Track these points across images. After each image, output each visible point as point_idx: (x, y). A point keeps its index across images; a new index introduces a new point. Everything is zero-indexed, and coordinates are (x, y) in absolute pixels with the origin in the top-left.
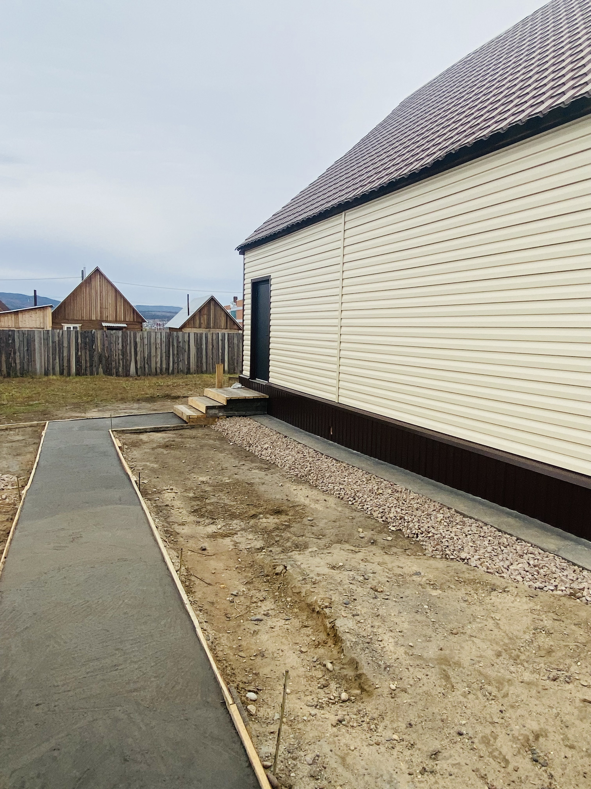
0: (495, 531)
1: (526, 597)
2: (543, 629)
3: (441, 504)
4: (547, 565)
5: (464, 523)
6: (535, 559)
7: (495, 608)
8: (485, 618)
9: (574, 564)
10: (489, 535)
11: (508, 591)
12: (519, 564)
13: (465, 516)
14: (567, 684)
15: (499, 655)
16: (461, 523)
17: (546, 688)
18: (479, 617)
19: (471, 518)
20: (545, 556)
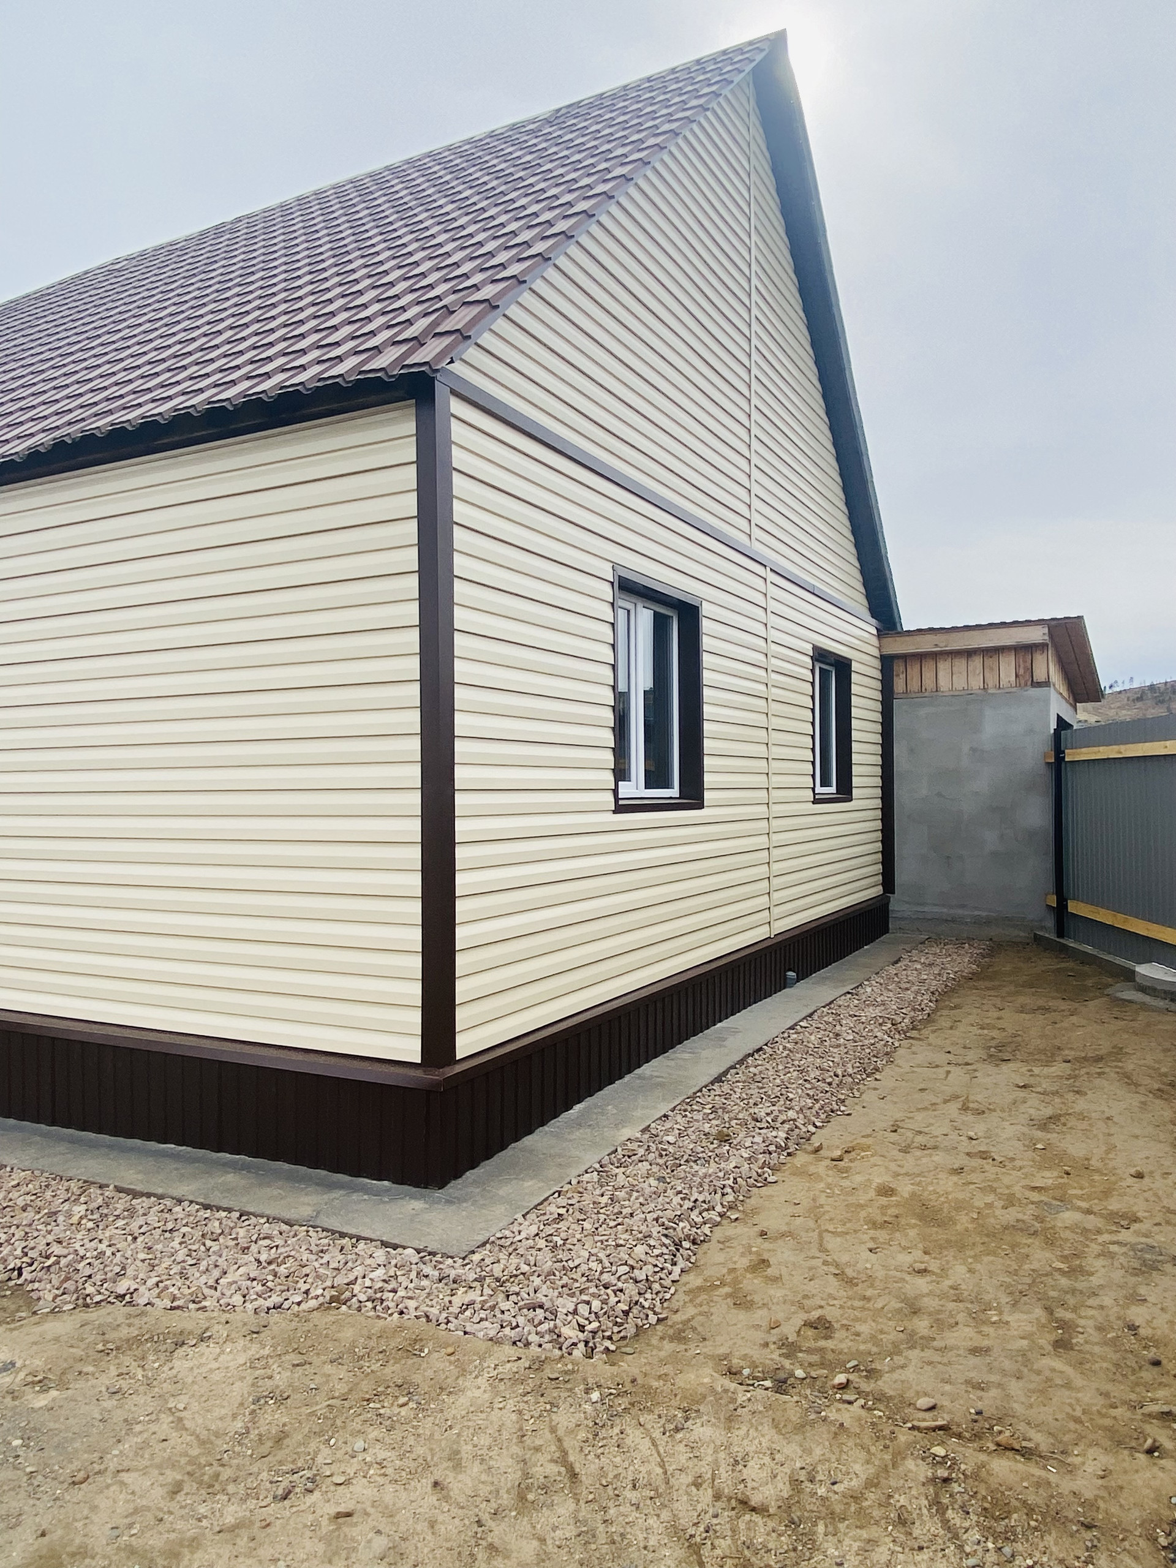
0: (197, 1211)
1: (245, 1336)
2: (271, 1395)
3: (85, 1182)
4: (293, 1253)
5: (131, 1212)
6: (272, 1248)
7: (179, 1386)
8: (153, 1417)
9: (343, 1235)
10: (184, 1222)
11: (210, 1337)
12: (239, 1267)
13: (135, 1194)
14: (309, 1495)
15: (176, 1490)
16: (126, 1213)
17: (268, 1522)
18: (142, 1418)
19: (149, 1195)
20: (292, 1233)
